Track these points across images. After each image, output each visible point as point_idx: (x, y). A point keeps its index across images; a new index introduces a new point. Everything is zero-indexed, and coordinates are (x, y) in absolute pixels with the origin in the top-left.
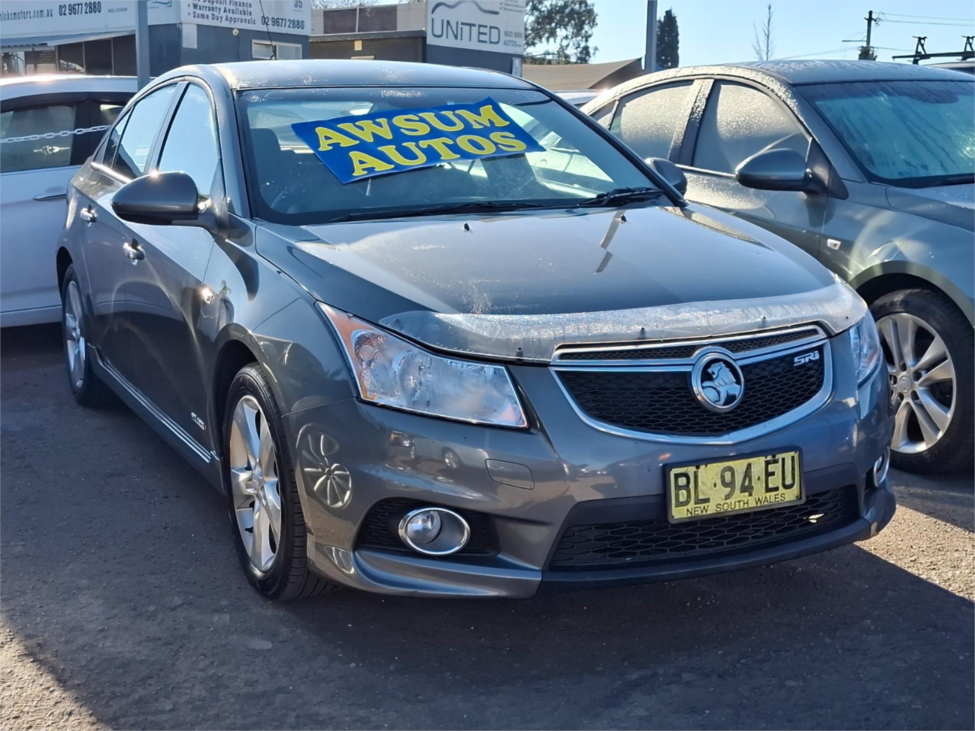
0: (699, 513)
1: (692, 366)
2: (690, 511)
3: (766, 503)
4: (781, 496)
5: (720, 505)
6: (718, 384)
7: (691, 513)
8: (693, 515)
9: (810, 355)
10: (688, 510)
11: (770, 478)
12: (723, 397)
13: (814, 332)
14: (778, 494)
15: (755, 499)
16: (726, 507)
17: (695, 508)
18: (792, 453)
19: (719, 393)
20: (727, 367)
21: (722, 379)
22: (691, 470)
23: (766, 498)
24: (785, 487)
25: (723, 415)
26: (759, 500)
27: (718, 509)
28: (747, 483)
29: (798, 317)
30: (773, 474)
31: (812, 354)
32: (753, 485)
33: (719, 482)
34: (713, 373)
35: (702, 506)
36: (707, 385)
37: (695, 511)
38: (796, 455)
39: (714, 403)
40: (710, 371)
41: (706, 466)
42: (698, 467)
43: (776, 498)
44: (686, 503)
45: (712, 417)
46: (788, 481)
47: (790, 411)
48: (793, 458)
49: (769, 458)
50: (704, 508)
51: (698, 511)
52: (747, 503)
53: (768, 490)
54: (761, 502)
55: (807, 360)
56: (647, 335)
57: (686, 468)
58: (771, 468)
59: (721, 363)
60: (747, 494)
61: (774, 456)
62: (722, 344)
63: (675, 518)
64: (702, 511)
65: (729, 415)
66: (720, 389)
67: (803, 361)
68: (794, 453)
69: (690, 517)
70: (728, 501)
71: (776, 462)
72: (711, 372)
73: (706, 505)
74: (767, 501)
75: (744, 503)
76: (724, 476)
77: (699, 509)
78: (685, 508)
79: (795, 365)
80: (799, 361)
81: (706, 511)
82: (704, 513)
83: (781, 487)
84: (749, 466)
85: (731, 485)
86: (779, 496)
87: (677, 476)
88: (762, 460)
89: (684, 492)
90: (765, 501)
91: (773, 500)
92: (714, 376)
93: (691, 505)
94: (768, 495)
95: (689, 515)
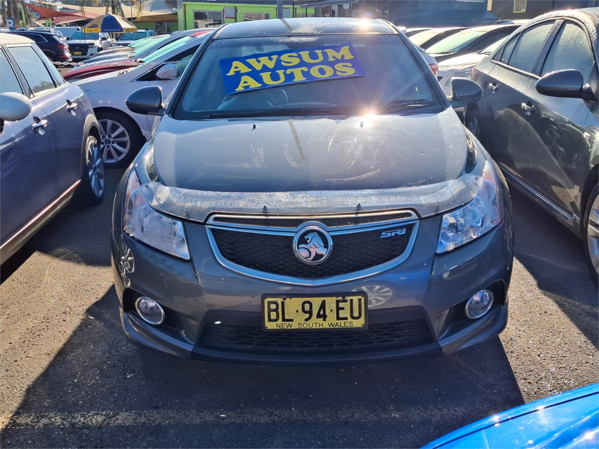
0: (286, 327)
1: (295, 233)
2: (279, 325)
3: (337, 327)
4: (350, 323)
5: (301, 324)
6: (309, 247)
7: (280, 327)
8: (281, 328)
9: (397, 231)
10: (277, 325)
11: (340, 311)
12: (313, 255)
13: (409, 215)
14: (347, 322)
15: (329, 323)
16: (305, 326)
17: (282, 324)
18: (360, 297)
19: (310, 253)
20: (319, 236)
21: (313, 244)
22: (279, 300)
23: (337, 323)
24: (353, 317)
25: (313, 267)
26: (331, 324)
27: (300, 327)
28: (322, 313)
29: (390, 205)
30: (343, 309)
31: (400, 230)
32: (327, 314)
33: (300, 310)
34: (308, 239)
35: (288, 323)
36: (302, 247)
37: (282, 326)
38: (363, 299)
39: (305, 259)
40: (306, 237)
41: (291, 299)
42: (284, 299)
43: (345, 324)
44: (276, 320)
45: (305, 267)
46: (356, 314)
47: (368, 268)
48: (360, 300)
49: (340, 298)
50: (289, 324)
51: (284, 326)
52: (322, 325)
53: (338, 318)
54: (333, 326)
55: (393, 234)
56: (268, 211)
57: (276, 299)
58: (341, 305)
59: (316, 233)
60: (322, 319)
61: (344, 298)
62: (322, 220)
63: (268, 328)
64: (288, 327)
65: (317, 267)
66: (311, 250)
67: (389, 235)
68: (361, 296)
69: (279, 329)
70: (307, 322)
71: (346, 301)
72: (306, 239)
73: (291, 323)
74: (338, 325)
75: (320, 325)
76: (304, 306)
77: (286, 325)
78: (275, 323)
79: (381, 237)
80: (384, 235)
81: (291, 327)
82: (289, 328)
83: (349, 318)
84: (324, 302)
85: (310, 312)
86: (348, 323)
87: (269, 303)
88: (335, 299)
89: (275, 313)
90: (336, 325)
91: (343, 325)
92: (308, 241)
93: (280, 321)
94: (339, 321)
95: (278, 328)
